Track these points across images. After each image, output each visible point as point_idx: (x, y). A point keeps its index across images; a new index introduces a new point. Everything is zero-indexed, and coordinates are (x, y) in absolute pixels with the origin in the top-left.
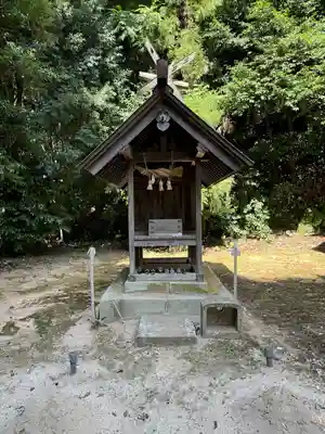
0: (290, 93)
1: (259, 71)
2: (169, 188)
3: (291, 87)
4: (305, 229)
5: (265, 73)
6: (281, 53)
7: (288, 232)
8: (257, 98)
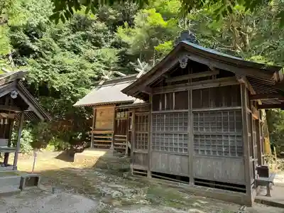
0: (56, 82)
1: (42, 66)
2: (6, 123)
3: (56, 79)
4: (50, 147)
5: (45, 68)
6: (54, 63)
7: (41, 149)
8: (39, 78)
